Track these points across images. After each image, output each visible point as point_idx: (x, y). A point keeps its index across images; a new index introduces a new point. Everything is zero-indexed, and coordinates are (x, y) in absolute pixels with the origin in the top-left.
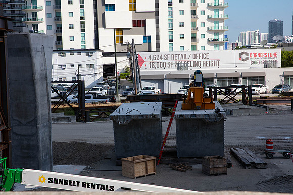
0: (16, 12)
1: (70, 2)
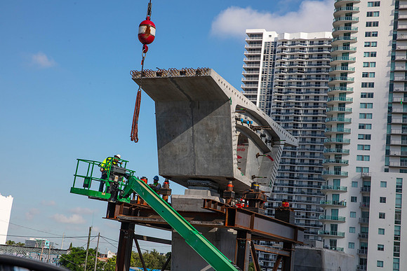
0: (311, 223)
1: (382, 216)
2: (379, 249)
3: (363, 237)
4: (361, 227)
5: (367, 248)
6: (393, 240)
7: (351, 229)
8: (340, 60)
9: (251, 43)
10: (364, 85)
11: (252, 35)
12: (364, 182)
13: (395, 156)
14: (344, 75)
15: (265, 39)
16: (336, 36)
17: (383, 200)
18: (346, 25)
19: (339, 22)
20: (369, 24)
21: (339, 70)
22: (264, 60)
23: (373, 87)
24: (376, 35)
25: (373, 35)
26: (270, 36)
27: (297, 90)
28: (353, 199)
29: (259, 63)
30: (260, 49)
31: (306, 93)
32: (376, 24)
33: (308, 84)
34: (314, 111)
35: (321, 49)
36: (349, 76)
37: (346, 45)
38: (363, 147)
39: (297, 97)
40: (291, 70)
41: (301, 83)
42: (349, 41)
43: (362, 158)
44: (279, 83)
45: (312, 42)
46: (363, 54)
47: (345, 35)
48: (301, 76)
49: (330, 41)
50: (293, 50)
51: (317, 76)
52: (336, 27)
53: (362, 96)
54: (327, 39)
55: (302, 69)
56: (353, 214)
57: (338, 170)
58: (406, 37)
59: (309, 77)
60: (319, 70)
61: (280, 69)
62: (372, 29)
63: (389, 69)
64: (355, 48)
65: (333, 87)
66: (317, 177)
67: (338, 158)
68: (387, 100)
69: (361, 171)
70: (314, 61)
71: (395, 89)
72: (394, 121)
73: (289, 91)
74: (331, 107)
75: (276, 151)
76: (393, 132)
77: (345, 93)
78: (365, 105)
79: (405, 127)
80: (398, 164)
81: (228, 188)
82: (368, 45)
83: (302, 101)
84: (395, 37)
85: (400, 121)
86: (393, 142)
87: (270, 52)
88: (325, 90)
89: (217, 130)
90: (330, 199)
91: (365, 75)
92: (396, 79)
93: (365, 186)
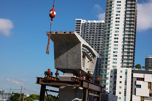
1: (121, 82)
2: (119, 93)
3: (114, 89)
4: (114, 86)
5: (115, 93)
6: (124, 90)
7: (110, 87)
8: (107, 30)
9: (77, 23)
10: (115, 38)
11: (77, 21)
12: (115, 71)
13: (125, 62)
14: (108, 35)
15: (82, 22)
16: (106, 22)
17: (121, 77)
18: (109, 18)
19: (107, 17)
20: (117, 18)
21: (107, 33)
22: (81, 29)
23: (118, 39)
24: (119, 22)
25: (118, 22)
26: (84, 21)
27: (92, 40)
28: (111, 77)
29: (80, 30)
30: (80, 26)
31: (96, 41)
32: (119, 18)
33: (96, 38)
34: (98, 47)
36: (110, 35)
37: (109, 25)
38: (114, 59)
39: (92, 42)
40: (90, 33)
41: (94, 37)
42: (110, 24)
43: (114, 63)
44: (86, 37)
45: (97, 24)
46: (115, 28)
47: (109, 21)
48: (94, 35)
49: (103, 23)
50: (91, 26)
51: (99, 35)
52: (106, 19)
53: (114, 42)
54: (102, 23)
55: (94, 33)
56: (111, 82)
57: (106, 67)
58: (129, 23)
59: (96, 35)
60: (100, 33)
61: (87, 32)
62: (118, 20)
63: (123, 33)
64: (112, 26)
65: (105, 39)
66: (99, 69)
67: (106, 63)
68: (123, 44)
69: (114, 67)
70: (98, 30)
71: (125, 40)
72: (125, 51)
73: (90, 40)
74: (104, 46)
75: (95, 61)
76: (124, 54)
77: (109, 41)
78: (115, 45)
79: (128, 53)
80: (126, 65)
81: (79, 73)
82: (116, 25)
83: (94, 43)
84: (125, 23)
85: (127, 51)
86: (124, 58)
87: (83, 27)
88: (102, 40)
89: (76, 53)
90: (104, 77)
91: (115, 35)
92: (126, 37)
93: (115, 72)
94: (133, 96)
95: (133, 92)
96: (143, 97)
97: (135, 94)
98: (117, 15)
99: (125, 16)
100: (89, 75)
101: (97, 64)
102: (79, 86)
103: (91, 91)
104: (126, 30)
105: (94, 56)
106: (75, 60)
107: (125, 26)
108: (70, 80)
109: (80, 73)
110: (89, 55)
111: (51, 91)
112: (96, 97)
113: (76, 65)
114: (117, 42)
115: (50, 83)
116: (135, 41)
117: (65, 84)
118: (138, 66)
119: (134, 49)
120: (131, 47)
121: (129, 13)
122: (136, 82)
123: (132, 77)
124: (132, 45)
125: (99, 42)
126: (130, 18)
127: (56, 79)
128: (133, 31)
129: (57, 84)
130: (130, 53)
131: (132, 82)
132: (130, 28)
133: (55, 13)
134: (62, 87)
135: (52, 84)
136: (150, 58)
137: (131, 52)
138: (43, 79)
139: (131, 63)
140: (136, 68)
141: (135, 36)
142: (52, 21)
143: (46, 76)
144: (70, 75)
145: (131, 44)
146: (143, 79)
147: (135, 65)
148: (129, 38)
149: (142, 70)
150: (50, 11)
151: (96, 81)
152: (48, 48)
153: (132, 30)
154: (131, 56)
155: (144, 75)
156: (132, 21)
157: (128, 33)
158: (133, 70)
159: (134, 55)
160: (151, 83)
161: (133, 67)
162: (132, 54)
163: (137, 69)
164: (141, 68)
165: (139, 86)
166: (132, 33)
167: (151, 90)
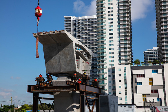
1: (120, 81)
2: (120, 93)
3: (114, 90)
4: (113, 86)
5: (115, 94)
6: (124, 90)
7: (109, 87)
8: (100, 26)
9: (67, 21)
10: (110, 34)
11: (67, 18)
12: (113, 69)
13: (123, 59)
14: (102, 31)
15: (72, 19)
16: (98, 17)
17: (120, 75)
18: (101, 12)
19: (99, 12)
20: (109, 12)
21: (100, 29)
22: (72, 27)
23: (113, 34)
25: (111, 16)
27: (85, 37)
28: (109, 76)
29: (70, 28)
30: (70, 23)
31: (89, 38)
32: (112, 12)
33: (89, 35)
34: (92, 45)
35: (92, 22)
36: (104, 31)
37: (102, 20)
38: (111, 57)
39: (85, 40)
40: (82, 30)
41: (86, 35)
42: (103, 18)
43: (111, 61)
44: (78, 35)
45: (89, 20)
46: (108, 23)
47: (101, 16)
48: (86, 32)
49: (96, 19)
50: (82, 23)
51: (92, 32)
52: (98, 14)
53: (109, 38)
54: (94, 18)
55: (86, 30)
56: (109, 82)
57: (103, 66)
58: (123, 16)
59: (89, 33)
60: (92, 30)
61: (78, 30)
62: (110, 13)
63: (118, 27)
64: (105, 21)
65: (99, 36)
66: (95, 69)
67: (103, 61)
68: (118, 39)
69: (111, 66)
70: (91, 26)
71: (121, 35)
72: (121, 46)
73: (82, 38)
74: (99, 43)
75: (90, 60)
76: (121, 50)
77: (103, 37)
78: (110, 41)
79: (125, 48)
80: (124, 62)
81: (74, 76)
82: (110, 19)
83: (87, 41)
84: (119, 16)
85: (123, 46)
86: (121, 54)
87: (74, 24)
88: (96, 37)
89: (68, 54)
90: (101, 77)
91: (110, 30)
92: (121, 31)
93: (113, 71)
94: (135, 94)
95: (134, 90)
96: (145, 94)
97: (136, 93)
98: (109, 8)
99: (119, 8)
100: (85, 76)
101: (93, 64)
102: (75, 90)
103: (88, 93)
104: (120, 23)
105: (89, 55)
106: (69, 62)
107: (119, 19)
108: (64, 84)
109: (76, 76)
110: (83, 54)
111: (45, 98)
112: (95, 100)
113: (70, 67)
114: (112, 38)
115: (43, 89)
116: (131, 35)
117: (60, 89)
118: (137, 62)
119: (131, 44)
120: (128, 42)
121: (122, 4)
122: (136, 79)
123: (132, 75)
124: (128, 40)
125: (93, 40)
126: (124, 10)
127: (49, 85)
128: (128, 25)
129: (51, 90)
130: (127, 49)
131: (132, 79)
132: (124, 21)
133: (41, 11)
134: (57, 93)
135: (45, 90)
136: (149, 52)
137: (129, 48)
138: (35, 86)
139: (129, 59)
140: (135, 64)
141: (131, 29)
142: (38, 20)
143: (37, 82)
144: (65, 79)
145: (127, 38)
146: (143, 76)
147: (133, 61)
148: (125, 33)
149: (142, 65)
150: (35, 9)
151: (93, 82)
152: (37, 52)
153: (127, 23)
154: (129, 52)
155: (144, 70)
156: (126, 13)
157: (123, 27)
158: (132, 67)
159: (132, 50)
160: (152, 78)
161: (131, 63)
162: (130, 50)
163: (137, 66)
164: (141, 64)
165: (140, 83)
166: (127, 26)
167: (153, 86)
